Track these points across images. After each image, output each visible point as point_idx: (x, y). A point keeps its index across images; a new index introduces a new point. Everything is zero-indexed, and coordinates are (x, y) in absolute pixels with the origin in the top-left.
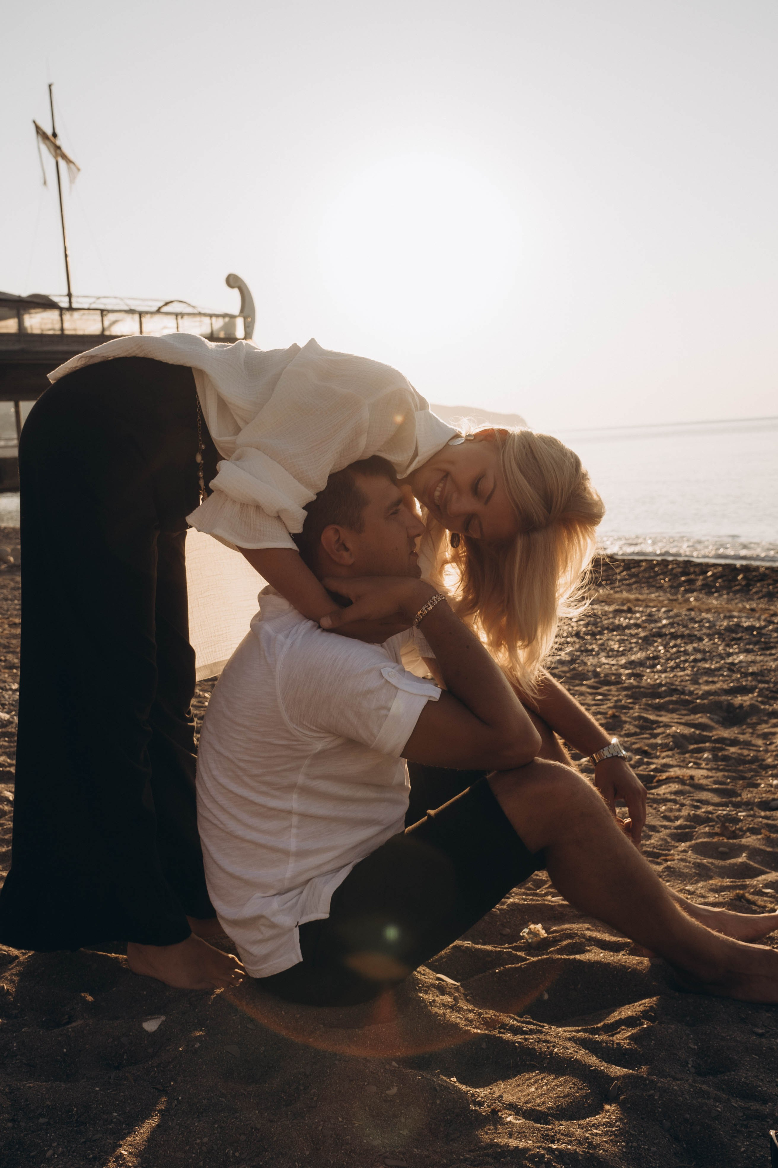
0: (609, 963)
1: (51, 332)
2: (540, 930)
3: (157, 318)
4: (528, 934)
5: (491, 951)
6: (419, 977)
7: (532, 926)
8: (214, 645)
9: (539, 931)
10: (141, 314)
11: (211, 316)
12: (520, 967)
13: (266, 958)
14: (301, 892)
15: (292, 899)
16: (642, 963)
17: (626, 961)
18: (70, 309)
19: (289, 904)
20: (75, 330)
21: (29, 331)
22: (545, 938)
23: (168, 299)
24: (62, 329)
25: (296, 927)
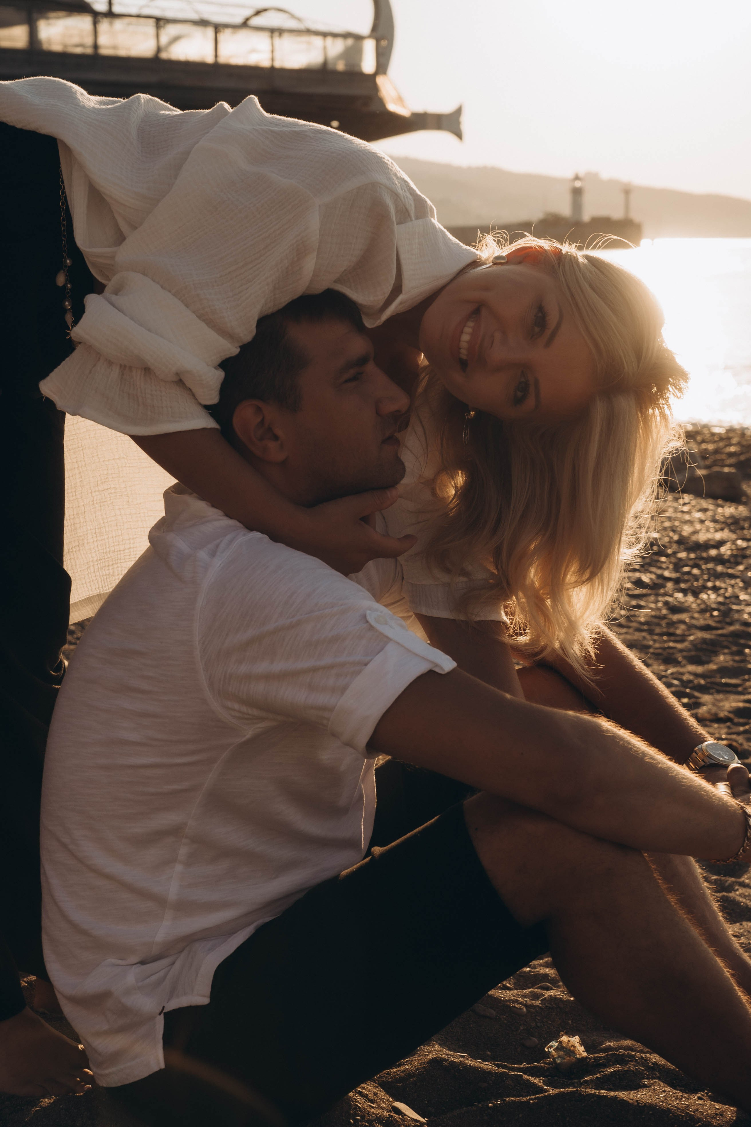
0: (669, 1110)
1: (78, 50)
2: (577, 1045)
3: (243, 34)
4: (557, 1049)
5: (490, 1073)
6: (361, 1103)
7: (565, 1039)
8: (113, 565)
9: (575, 1047)
10: (218, 28)
11: (325, 35)
12: (528, 1102)
13: (115, 1057)
14: (173, 964)
15: (158, 972)
16: (721, 1115)
17: (697, 1110)
18: (110, 14)
19: (153, 978)
20: (115, 47)
21: (45, 47)
22: (584, 1059)
23: (261, 5)
24: (96, 46)
25: (160, 1014)
